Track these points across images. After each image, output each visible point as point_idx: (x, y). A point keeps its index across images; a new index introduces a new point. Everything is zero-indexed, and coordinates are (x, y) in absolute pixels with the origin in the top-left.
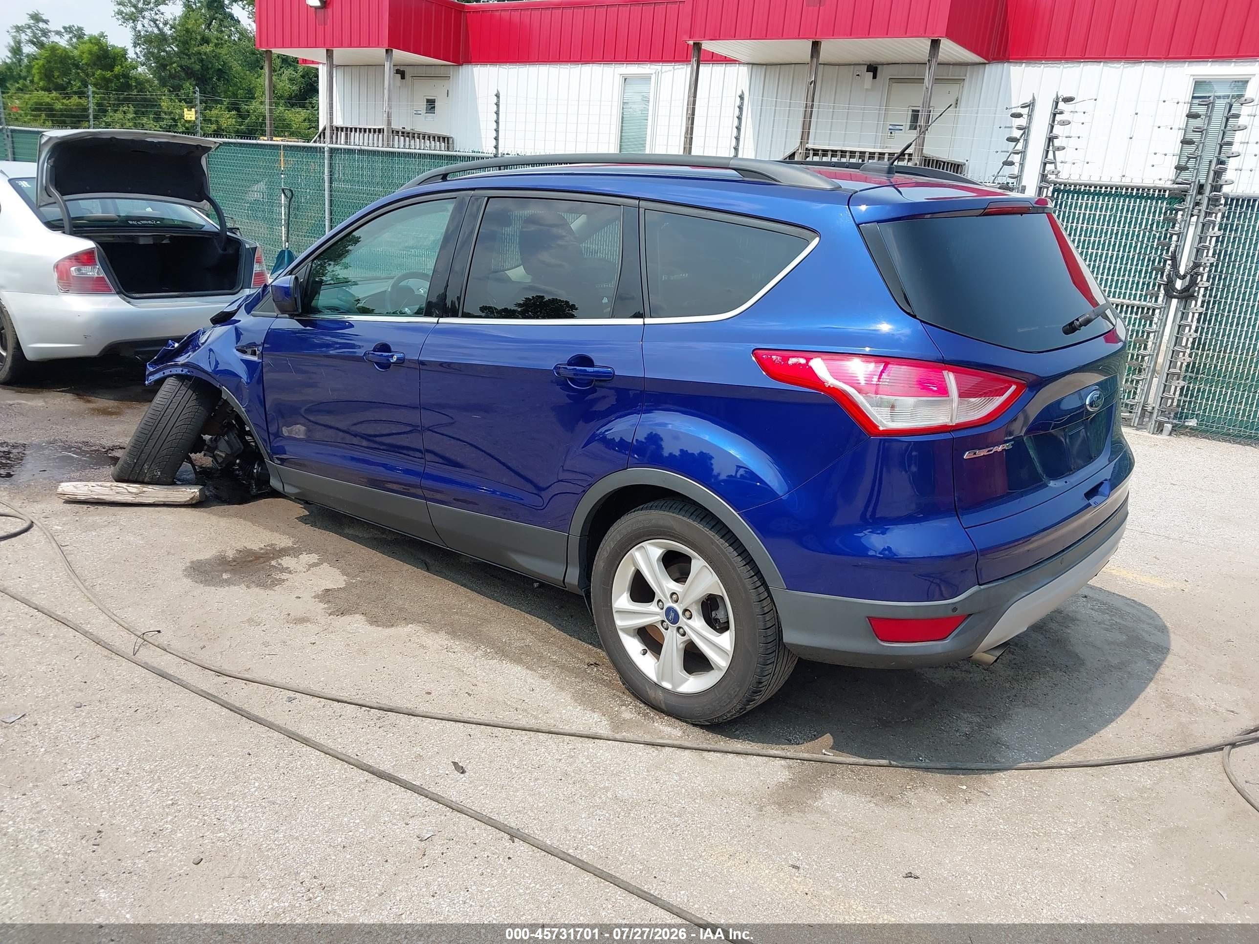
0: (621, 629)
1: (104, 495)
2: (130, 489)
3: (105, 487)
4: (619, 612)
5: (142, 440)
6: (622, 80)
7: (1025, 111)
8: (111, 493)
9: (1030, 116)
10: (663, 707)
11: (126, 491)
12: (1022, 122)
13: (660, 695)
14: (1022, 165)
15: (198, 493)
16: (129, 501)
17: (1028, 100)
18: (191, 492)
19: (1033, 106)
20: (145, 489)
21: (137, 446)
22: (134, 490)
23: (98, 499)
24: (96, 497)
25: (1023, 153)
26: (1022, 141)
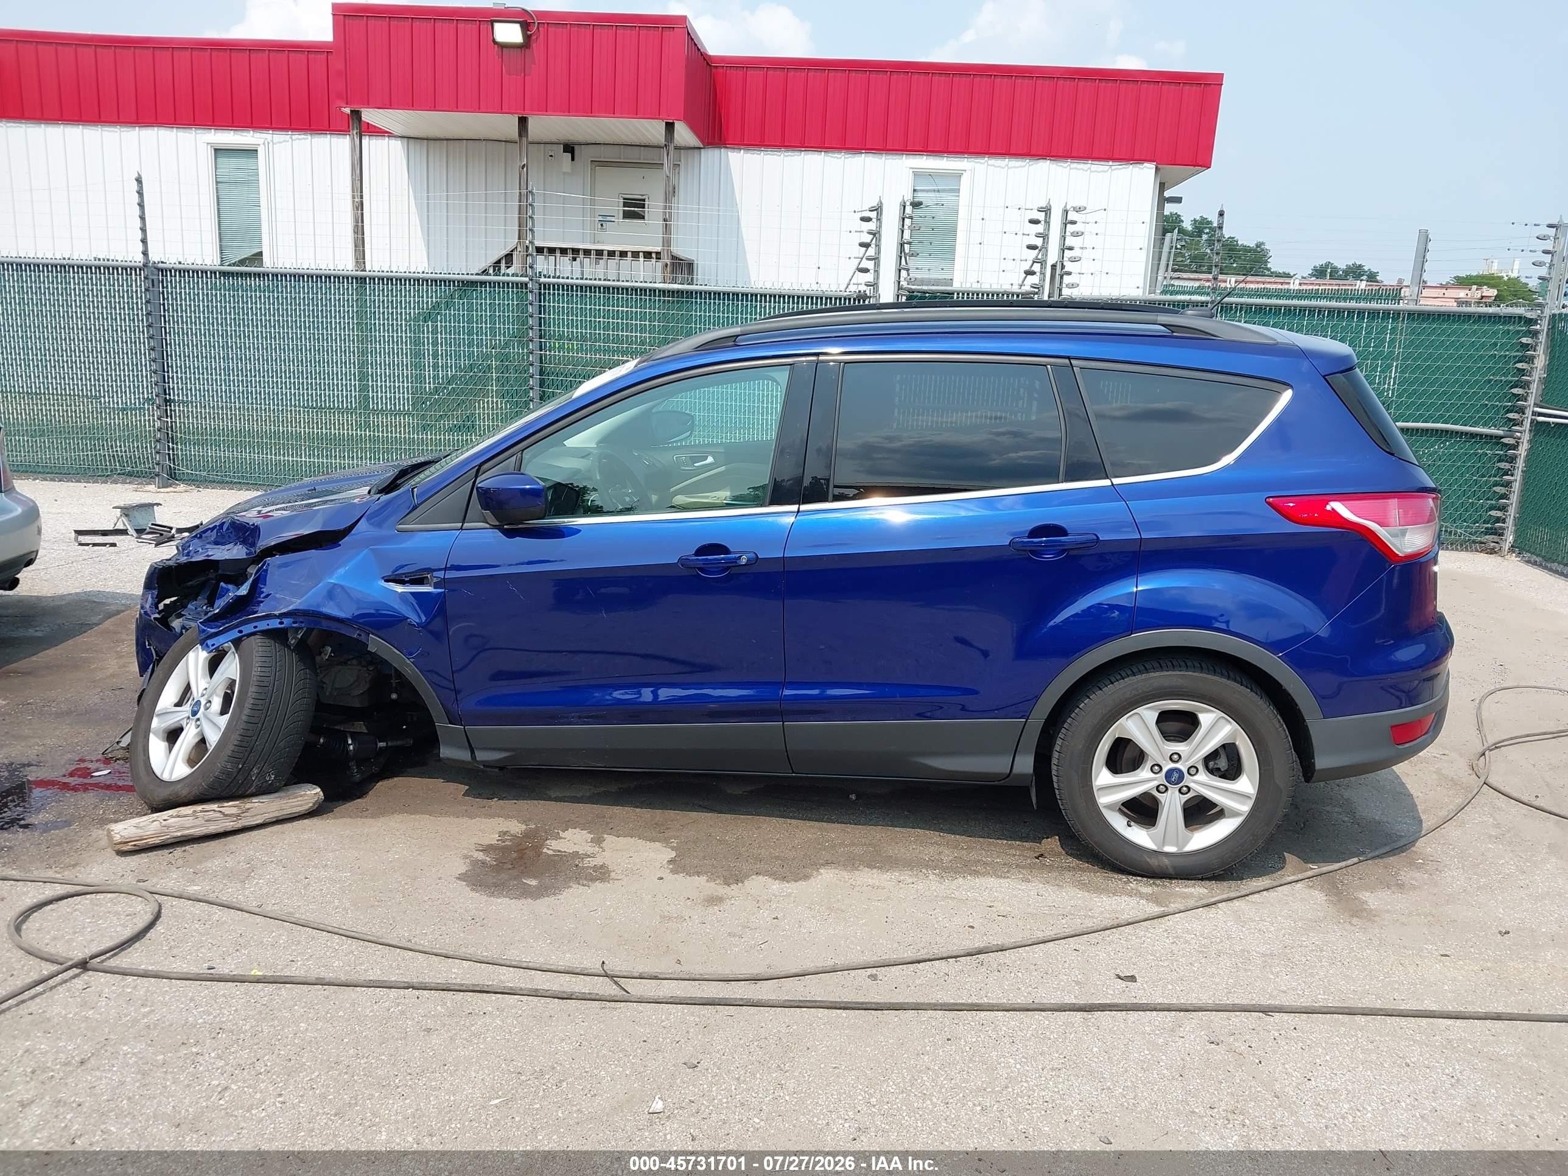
0: (1105, 807)
1: (188, 828)
2: (227, 811)
3: (185, 816)
4: (1101, 789)
5: (250, 733)
6: (211, 153)
7: (873, 215)
8: (197, 822)
9: (879, 219)
10: (1171, 871)
11: (219, 815)
12: (872, 226)
13: (1166, 861)
14: (877, 272)
15: (321, 793)
16: (229, 829)
17: (875, 204)
18: (311, 794)
19: (881, 210)
20: (248, 806)
21: (244, 744)
22: (234, 811)
23: (182, 836)
24: (179, 834)
25: (876, 259)
26: (873, 246)
